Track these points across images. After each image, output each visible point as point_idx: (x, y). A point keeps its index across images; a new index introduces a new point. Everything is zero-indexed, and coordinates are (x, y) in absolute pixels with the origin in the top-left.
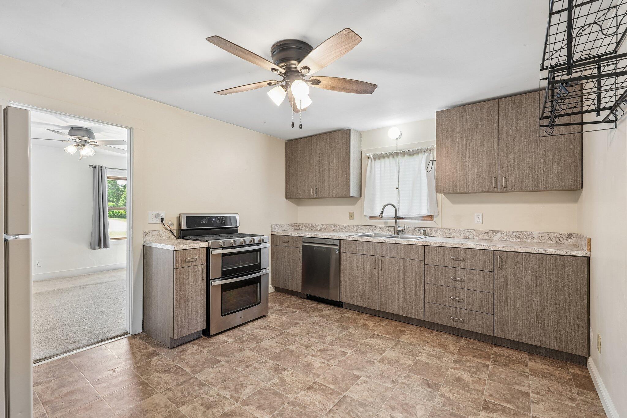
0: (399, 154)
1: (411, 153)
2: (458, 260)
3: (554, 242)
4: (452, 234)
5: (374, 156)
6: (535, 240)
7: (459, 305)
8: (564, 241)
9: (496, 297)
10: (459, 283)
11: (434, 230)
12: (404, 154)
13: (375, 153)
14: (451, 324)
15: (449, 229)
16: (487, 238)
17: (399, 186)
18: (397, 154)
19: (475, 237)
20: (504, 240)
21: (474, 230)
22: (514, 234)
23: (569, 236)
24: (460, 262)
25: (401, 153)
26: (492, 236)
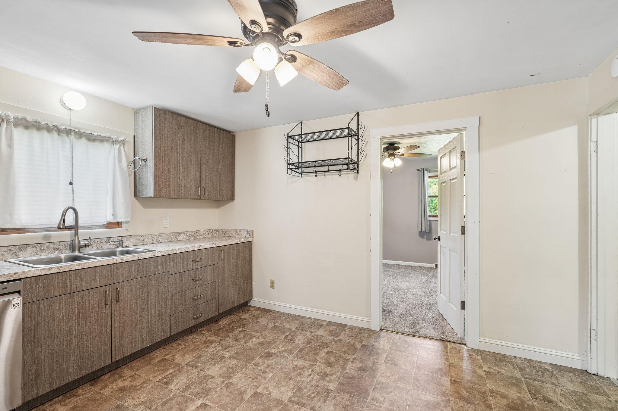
0: (73, 133)
1: (91, 138)
2: (197, 262)
3: (210, 236)
4: (145, 240)
5: (16, 119)
6: (202, 236)
7: (198, 302)
8: (214, 235)
9: (219, 283)
10: (198, 282)
11: (125, 238)
12: (80, 135)
13: (20, 116)
14: (193, 323)
15: (142, 236)
16: (174, 240)
17: (72, 180)
18: (68, 132)
19: (165, 241)
20: (185, 239)
21: (165, 234)
22: (191, 233)
23: (216, 231)
24: (198, 262)
25: (76, 133)
26: (178, 237)
